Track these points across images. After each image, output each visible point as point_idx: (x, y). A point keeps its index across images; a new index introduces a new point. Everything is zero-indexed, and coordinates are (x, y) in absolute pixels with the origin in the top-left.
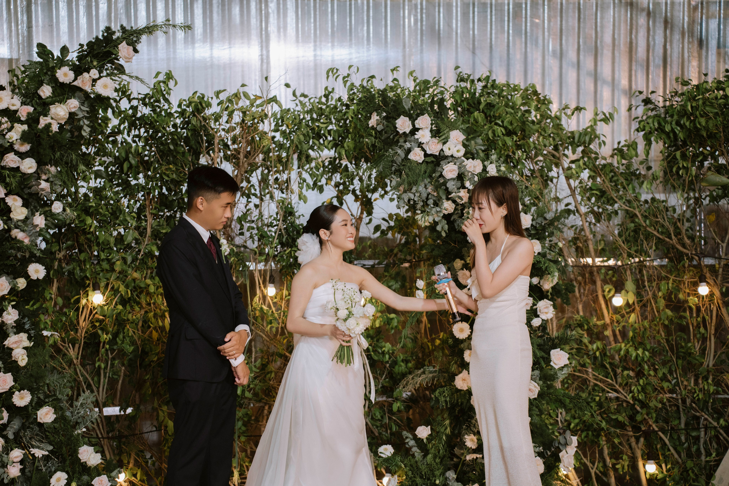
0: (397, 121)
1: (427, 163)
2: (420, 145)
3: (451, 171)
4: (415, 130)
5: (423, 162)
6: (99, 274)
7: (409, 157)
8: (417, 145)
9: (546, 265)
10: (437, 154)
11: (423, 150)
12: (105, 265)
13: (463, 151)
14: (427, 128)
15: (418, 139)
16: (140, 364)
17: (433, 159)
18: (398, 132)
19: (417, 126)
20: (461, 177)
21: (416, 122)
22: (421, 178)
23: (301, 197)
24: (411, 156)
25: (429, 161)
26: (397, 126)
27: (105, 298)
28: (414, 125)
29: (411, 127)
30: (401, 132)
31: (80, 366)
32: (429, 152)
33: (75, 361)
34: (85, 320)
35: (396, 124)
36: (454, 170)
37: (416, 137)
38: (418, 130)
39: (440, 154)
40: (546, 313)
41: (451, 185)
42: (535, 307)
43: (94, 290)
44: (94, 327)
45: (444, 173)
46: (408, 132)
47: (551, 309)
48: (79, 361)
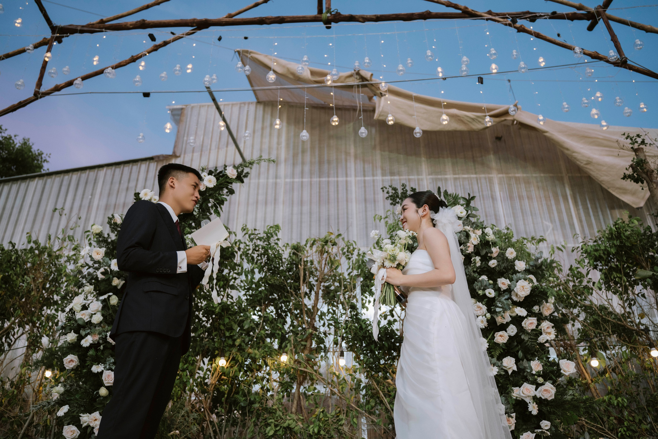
6: (225, 348)
12: (230, 342)
16: (249, 411)
23: (363, 306)
27: (228, 363)
31: (208, 410)
34: (214, 379)
40: (549, 333)
42: (539, 327)
43: (221, 356)
44: (220, 384)
47: (553, 329)
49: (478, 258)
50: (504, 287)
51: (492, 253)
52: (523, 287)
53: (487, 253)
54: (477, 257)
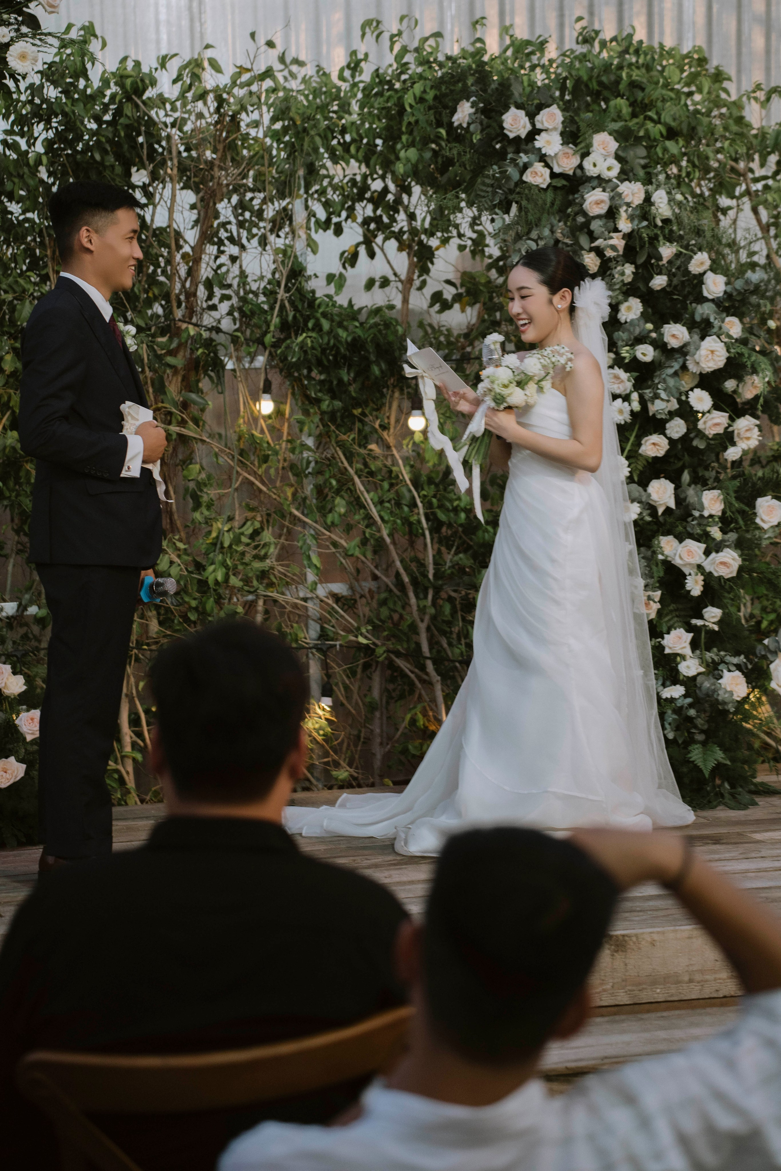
0: (504, 117)
1: (555, 188)
2: (543, 158)
3: (598, 203)
4: (535, 132)
5: (548, 186)
7: (524, 178)
8: (538, 158)
9: (753, 358)
10: (571, 173)
11: (547, 165)
13: (617, 167)
14: (555, 129)
15: (540, 149)
17: (564, 182)
18: (507, 136)
19: (539, 126)
20: (612, 214)
21: (538, 118)
22: (545, 215)
24: (528, 177)
25: (559, 185)
26: (505, 125)
28: (533, 124)
29: (529, 127)
30: (512, 135)
32: (557, 170)
35: (502, 122)
36: (602, 201)
37: (537, 144)
38: (539, 132)
39: (574, 173)
40: (748, 439)
41: (596, 226)
42: (730, 429)
45: (586, 206)
46: (523, 136)
47: (756, 431)
49: (629, 269)
50: (674, 344)
51: (660, 258)
52: (712, 352)
53: (650, 257)
54: (627, 265)
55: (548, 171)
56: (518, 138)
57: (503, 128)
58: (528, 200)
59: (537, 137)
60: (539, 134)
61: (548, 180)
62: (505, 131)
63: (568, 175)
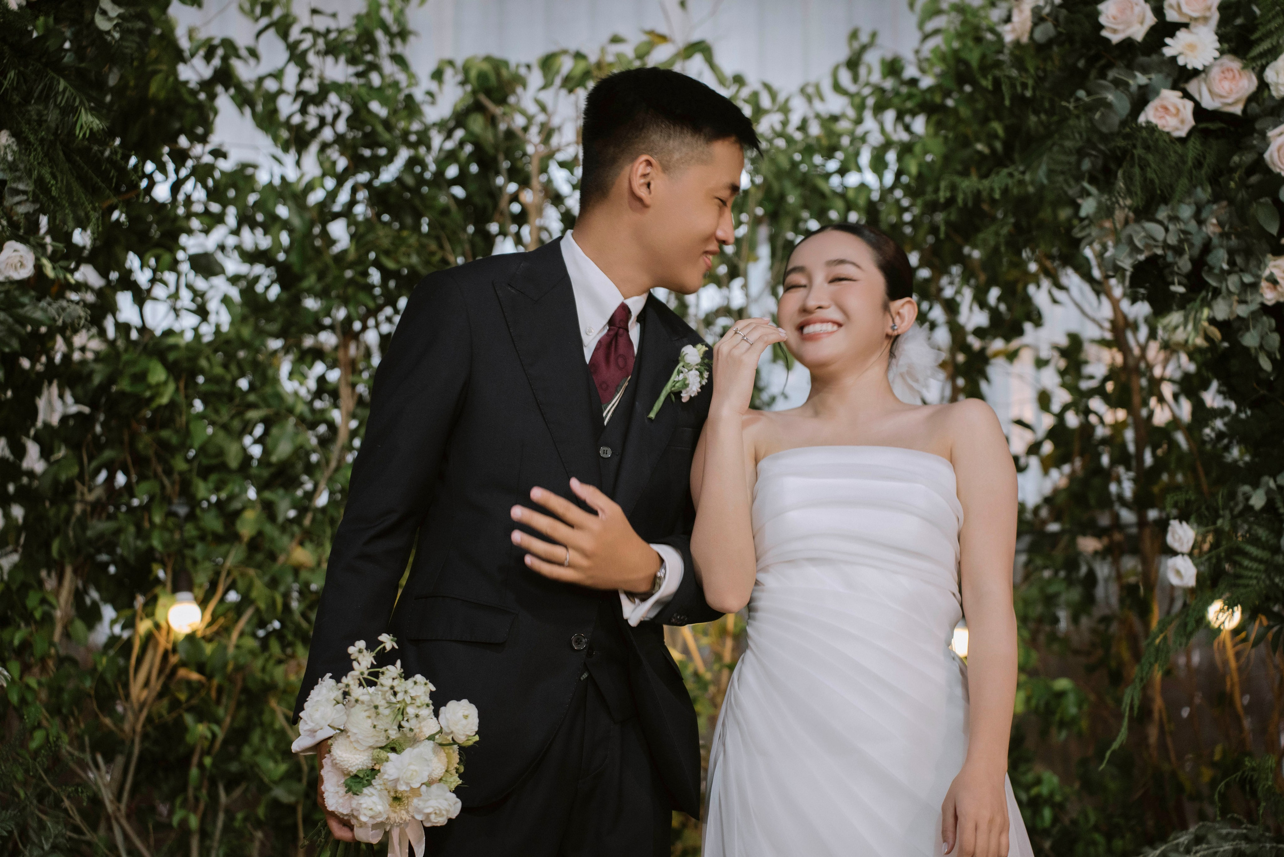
0: (1101, 7)
2: (1178, 79)
4: (1163, 30)
5: (1190, 133)
6: (192, 547)
7: (1143, 116)
8: (1170, 81)
10: (1238, 110)
11: (1189, 96)
12: (213, 523)
14: (1205, 19)
15: (1174, 59)
17: (1224, 125)
18: (1107, 41)
19: (1172, 16)
21: (1169, 2)
22: (1184, 182)
24: (1149, 117)
25: (1212, 131)
26: (1102, 20)
27: (208, 617)
28: (1159, 13)
29: (1151, 19)
30: (1115, 39)
31: (124, 822)
32: (1208, 103)
33: (110, 807)
34: (147, 684)
35: (1097, 13)
37: (1168, 52)
38: (1172, 28)
39: (1244, 111)
43: (176, 589)
44: (175, 704)
45: (1270, 156)
46: (1139, 38)
48: (123, 807)
55: (1190, 105)
56: (1128, 43)
57: (1102, 27)
58: (1147, 148)
59: (1168, 40)
60: (1172, 35)
61: (1190, 122)
62: (1105, 33)
63: (1232, 116)
